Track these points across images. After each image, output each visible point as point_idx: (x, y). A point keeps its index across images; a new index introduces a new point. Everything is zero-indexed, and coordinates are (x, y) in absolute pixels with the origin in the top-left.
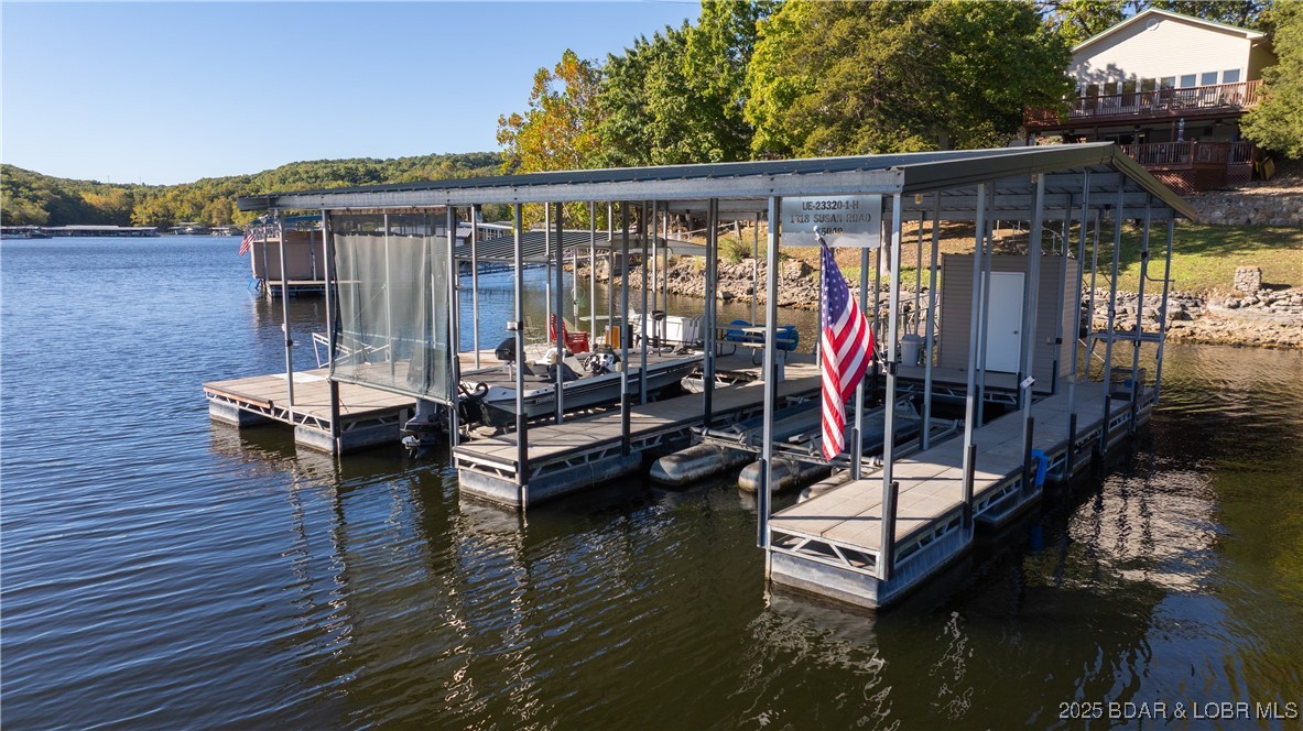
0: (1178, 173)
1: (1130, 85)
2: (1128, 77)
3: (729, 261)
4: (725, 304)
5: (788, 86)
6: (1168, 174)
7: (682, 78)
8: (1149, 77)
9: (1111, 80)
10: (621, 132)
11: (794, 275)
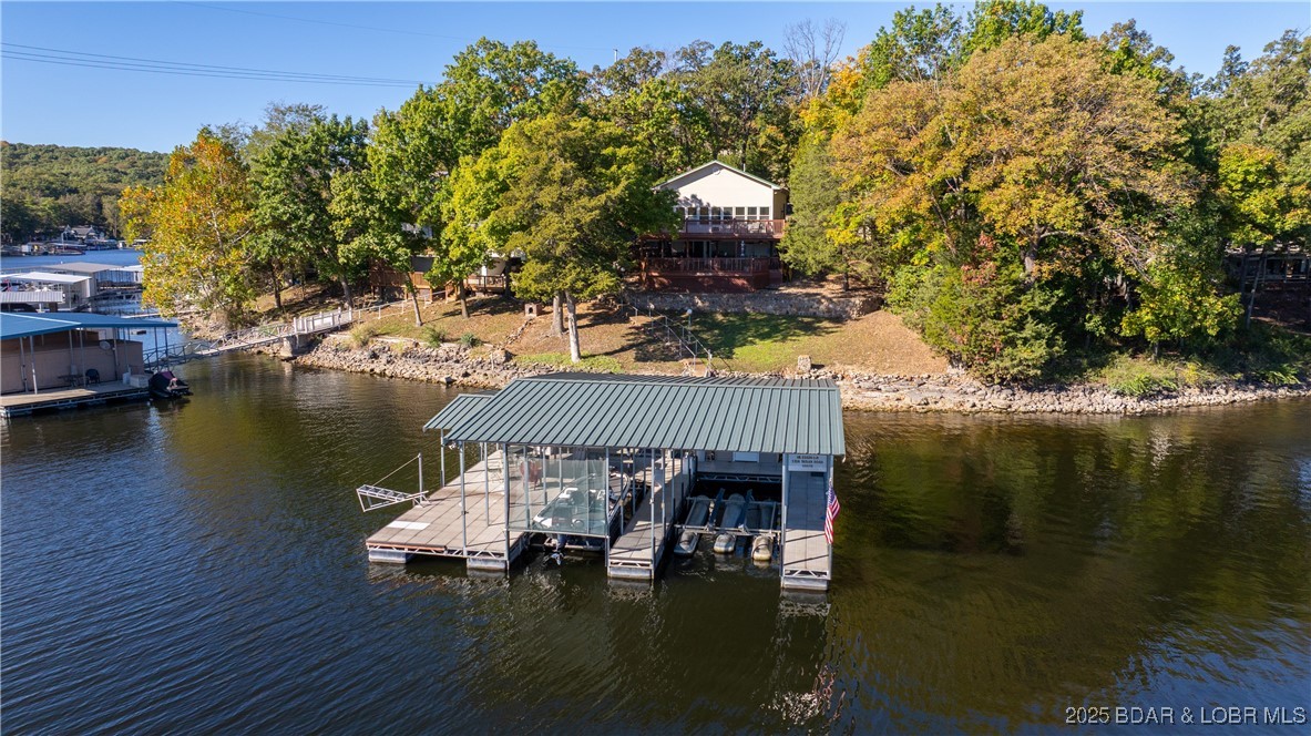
0: (744, 278)
1: (705, 210)
2: (705, 204)
3: (428, 344)
4: (447, 387)
5: (500, 225)
6: (738, 278)
7: (372, 190)
8: (717, 206)
9: (694, 206)
10: (285, 218)
11: (499, 361)
